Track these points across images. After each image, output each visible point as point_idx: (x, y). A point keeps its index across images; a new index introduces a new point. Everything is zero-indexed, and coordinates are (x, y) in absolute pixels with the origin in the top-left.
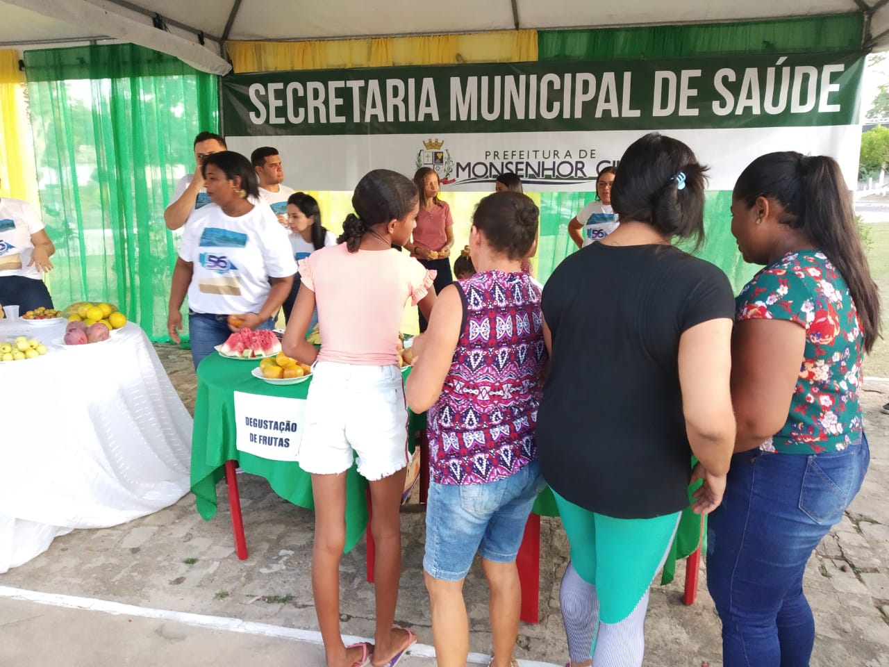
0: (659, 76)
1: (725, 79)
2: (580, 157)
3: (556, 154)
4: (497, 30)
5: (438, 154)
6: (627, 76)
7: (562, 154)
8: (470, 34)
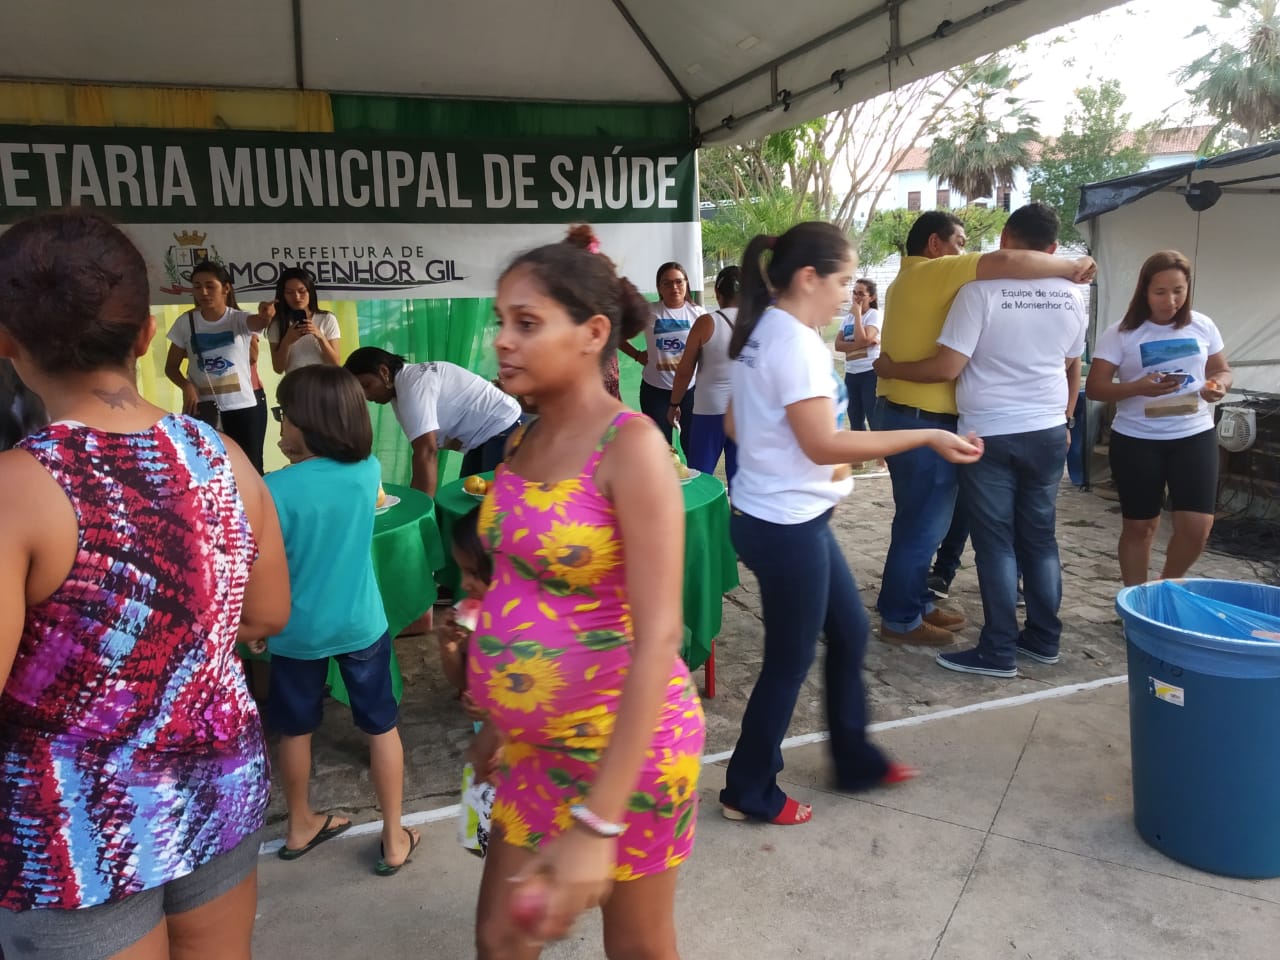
0: (489, 159)
1: (562, 167)
2: (403, 256)
3: (371, 251)
4: (273, 89)
5: (199, 252)
6: (451, 158)
7: (379, 251)
8: (233, 91)
